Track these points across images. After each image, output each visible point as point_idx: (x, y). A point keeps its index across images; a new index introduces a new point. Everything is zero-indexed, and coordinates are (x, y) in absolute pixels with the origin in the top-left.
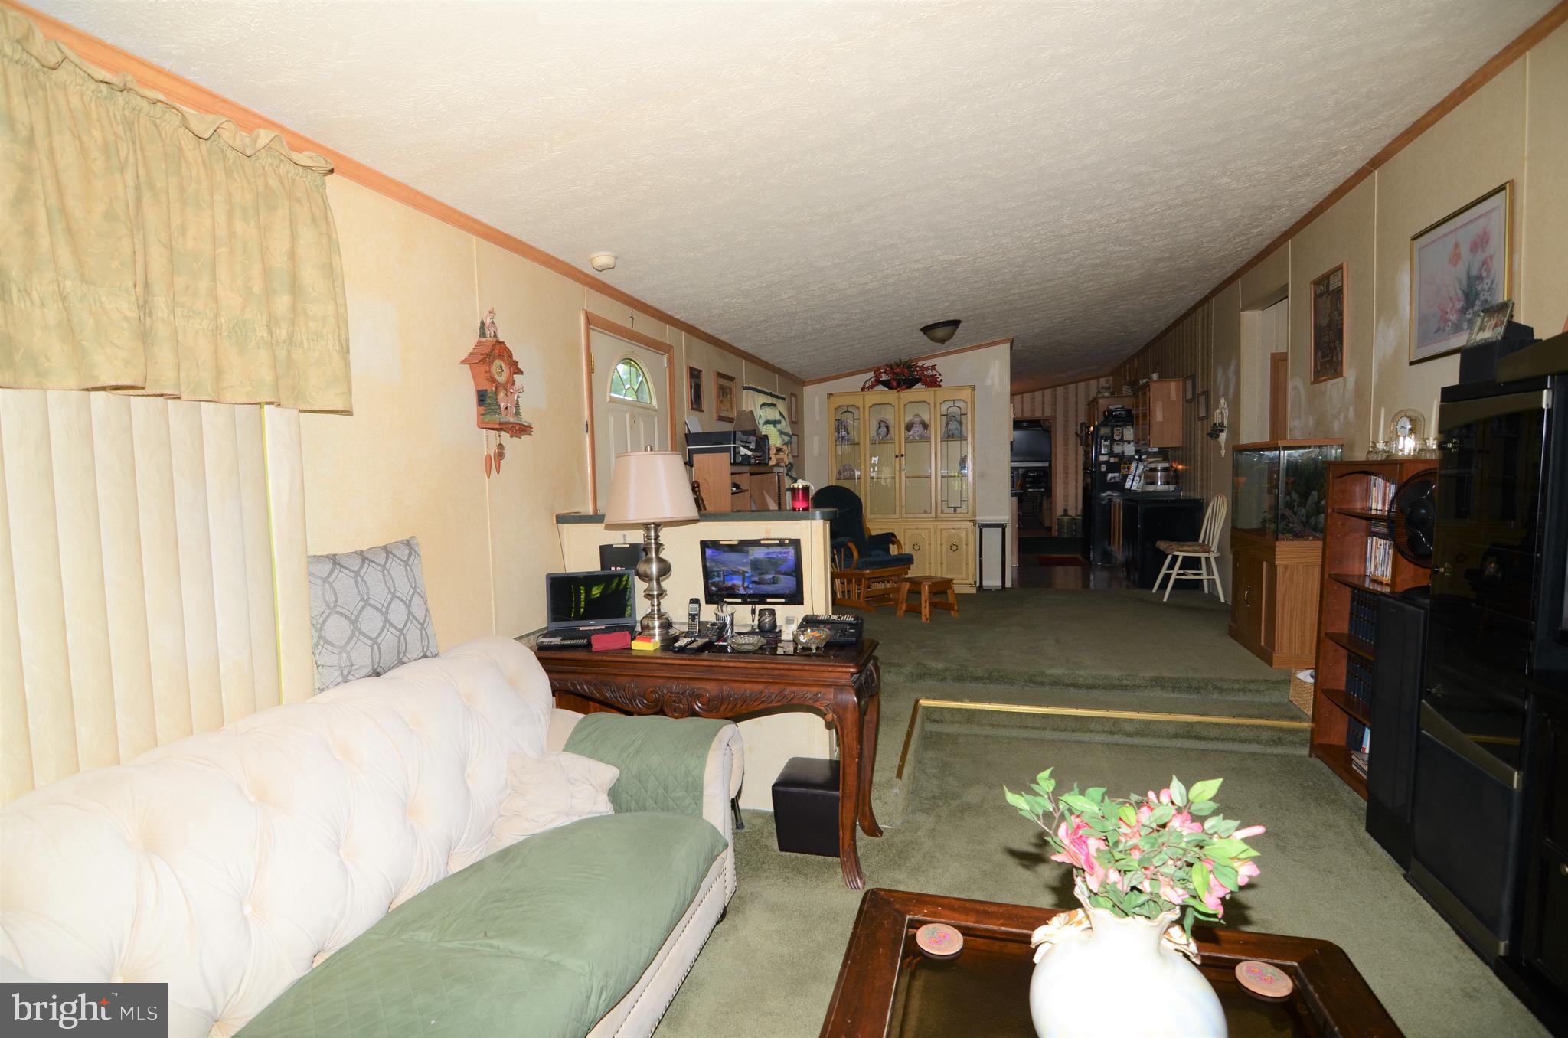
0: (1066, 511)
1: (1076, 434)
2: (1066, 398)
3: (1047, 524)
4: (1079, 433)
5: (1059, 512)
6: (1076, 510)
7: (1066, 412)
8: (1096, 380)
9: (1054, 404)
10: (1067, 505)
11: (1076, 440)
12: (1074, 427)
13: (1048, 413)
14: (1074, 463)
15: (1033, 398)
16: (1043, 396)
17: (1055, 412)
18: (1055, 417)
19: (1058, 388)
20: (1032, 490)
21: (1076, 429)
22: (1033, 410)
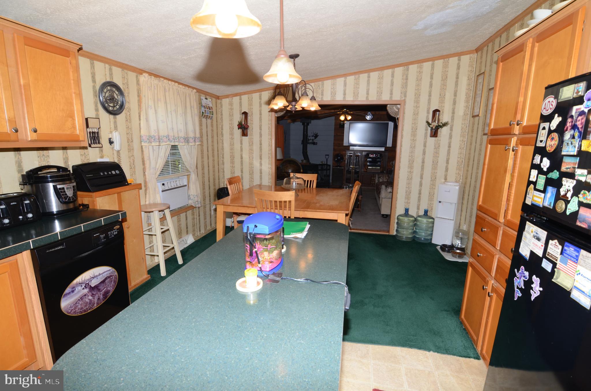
0: (407, 210)
1: (428, 122)
2: (419, 79)
3: (385, 211)
4: (430, 121)
5: (399, 210)
6: (418, 208)
7: (417, 96)
8: (457, 58)
9: (405, 85)
10: (408, 203)
11: (426, 130)
12: (426, 114)
13: (397, 97)
14: (421, 157)
15: (381, 78)
16: (393, 76)
17: (405, 96)
18: (405, 101)
19: (411, 67)
20: (371, 168)
21: (427, 117)
22: (380, 93)
